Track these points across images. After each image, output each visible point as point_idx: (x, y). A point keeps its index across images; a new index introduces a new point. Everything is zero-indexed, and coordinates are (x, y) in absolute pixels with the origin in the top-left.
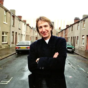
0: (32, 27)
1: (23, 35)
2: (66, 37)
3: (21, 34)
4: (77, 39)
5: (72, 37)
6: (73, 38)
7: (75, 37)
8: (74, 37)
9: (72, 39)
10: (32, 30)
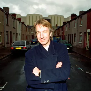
1: (19, 34)
2: (63, 34)
3: (16, 33)
4: (75, 36)
8: (71, 34)
10: (28, 28)
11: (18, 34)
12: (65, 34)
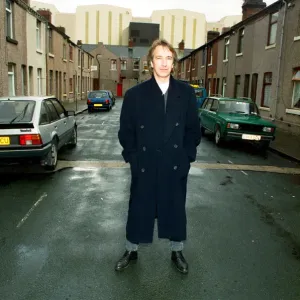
0: (79, 42)
1: (35, 71)
2: (210, 76)
4: (265, 84)
5: (238, 77)
6: (242, 80)
7: (256, 75)
8: (247, 76)
9: (237, 83)
11: (31, 68)
12: (218, 75)
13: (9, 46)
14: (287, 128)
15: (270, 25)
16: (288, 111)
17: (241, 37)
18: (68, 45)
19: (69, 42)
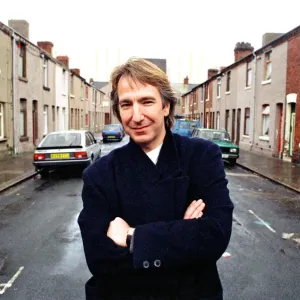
0: (91, 80)
1: (61, 109)
2: (207, 110)
3: (53, 107)
4: (246, 117)
5: (227, 111)
6: (231, 113)
7: (239, 110)
8: (234, 110)
9: (227, 117)
10: (90, 90)
11: (58, 108)
12: (213, 110)
13: (45, 92)
14: (260, 151)
15: (248, 71)
16: (261, 138)
17: (229, 79)
18: (84, 86)
19: (86, 83)
